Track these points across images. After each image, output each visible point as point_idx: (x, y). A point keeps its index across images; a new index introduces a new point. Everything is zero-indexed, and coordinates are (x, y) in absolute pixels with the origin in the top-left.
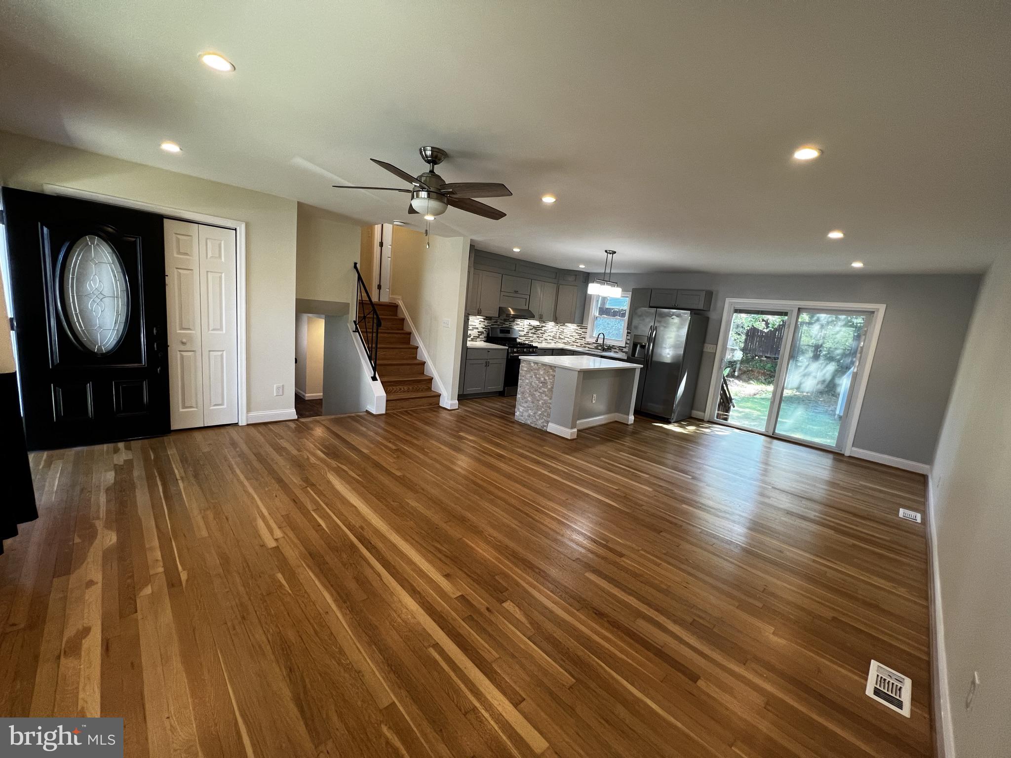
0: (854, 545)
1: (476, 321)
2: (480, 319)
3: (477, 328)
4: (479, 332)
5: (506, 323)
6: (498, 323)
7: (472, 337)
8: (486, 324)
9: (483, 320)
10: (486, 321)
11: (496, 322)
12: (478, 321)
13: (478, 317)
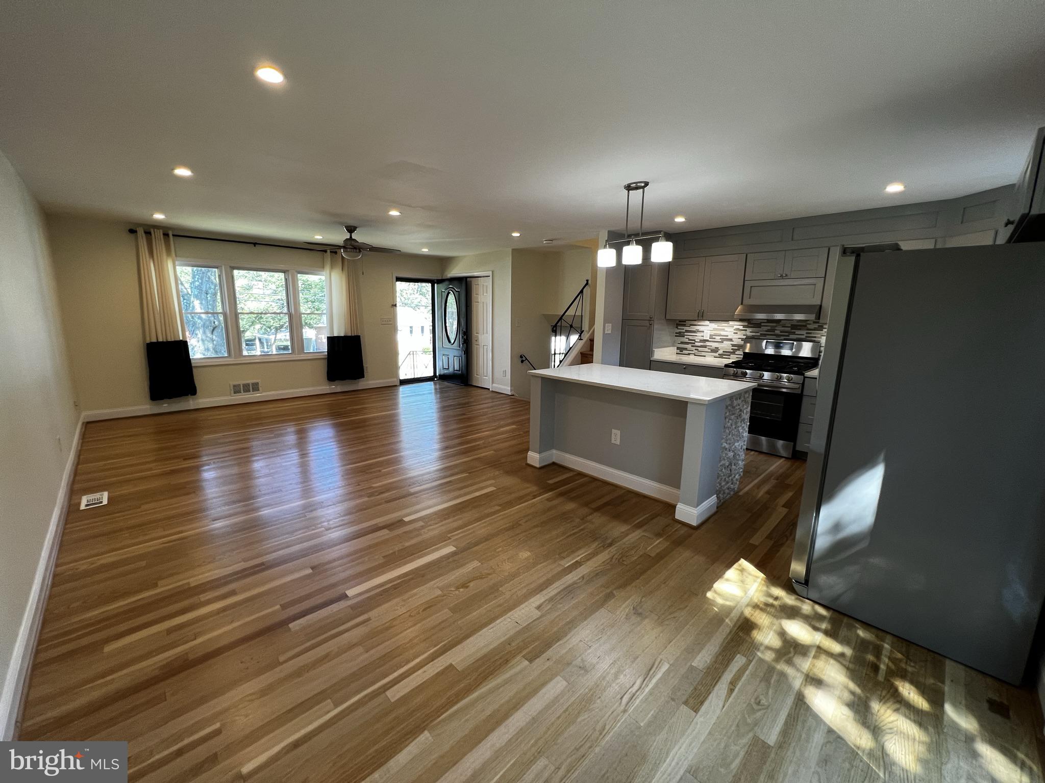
0: (155, 585)
1: (726, 329)
2: (735, 327)
3: (731, 340)
4: (733, 345)
5: (798, 332)
6: (777, 332)
7: (720, 352)
8: (749, 334)
9: (741, 328)
10: (749, 330)
11: (773, 330)
12: (732, 330)
13: (731, 323)
